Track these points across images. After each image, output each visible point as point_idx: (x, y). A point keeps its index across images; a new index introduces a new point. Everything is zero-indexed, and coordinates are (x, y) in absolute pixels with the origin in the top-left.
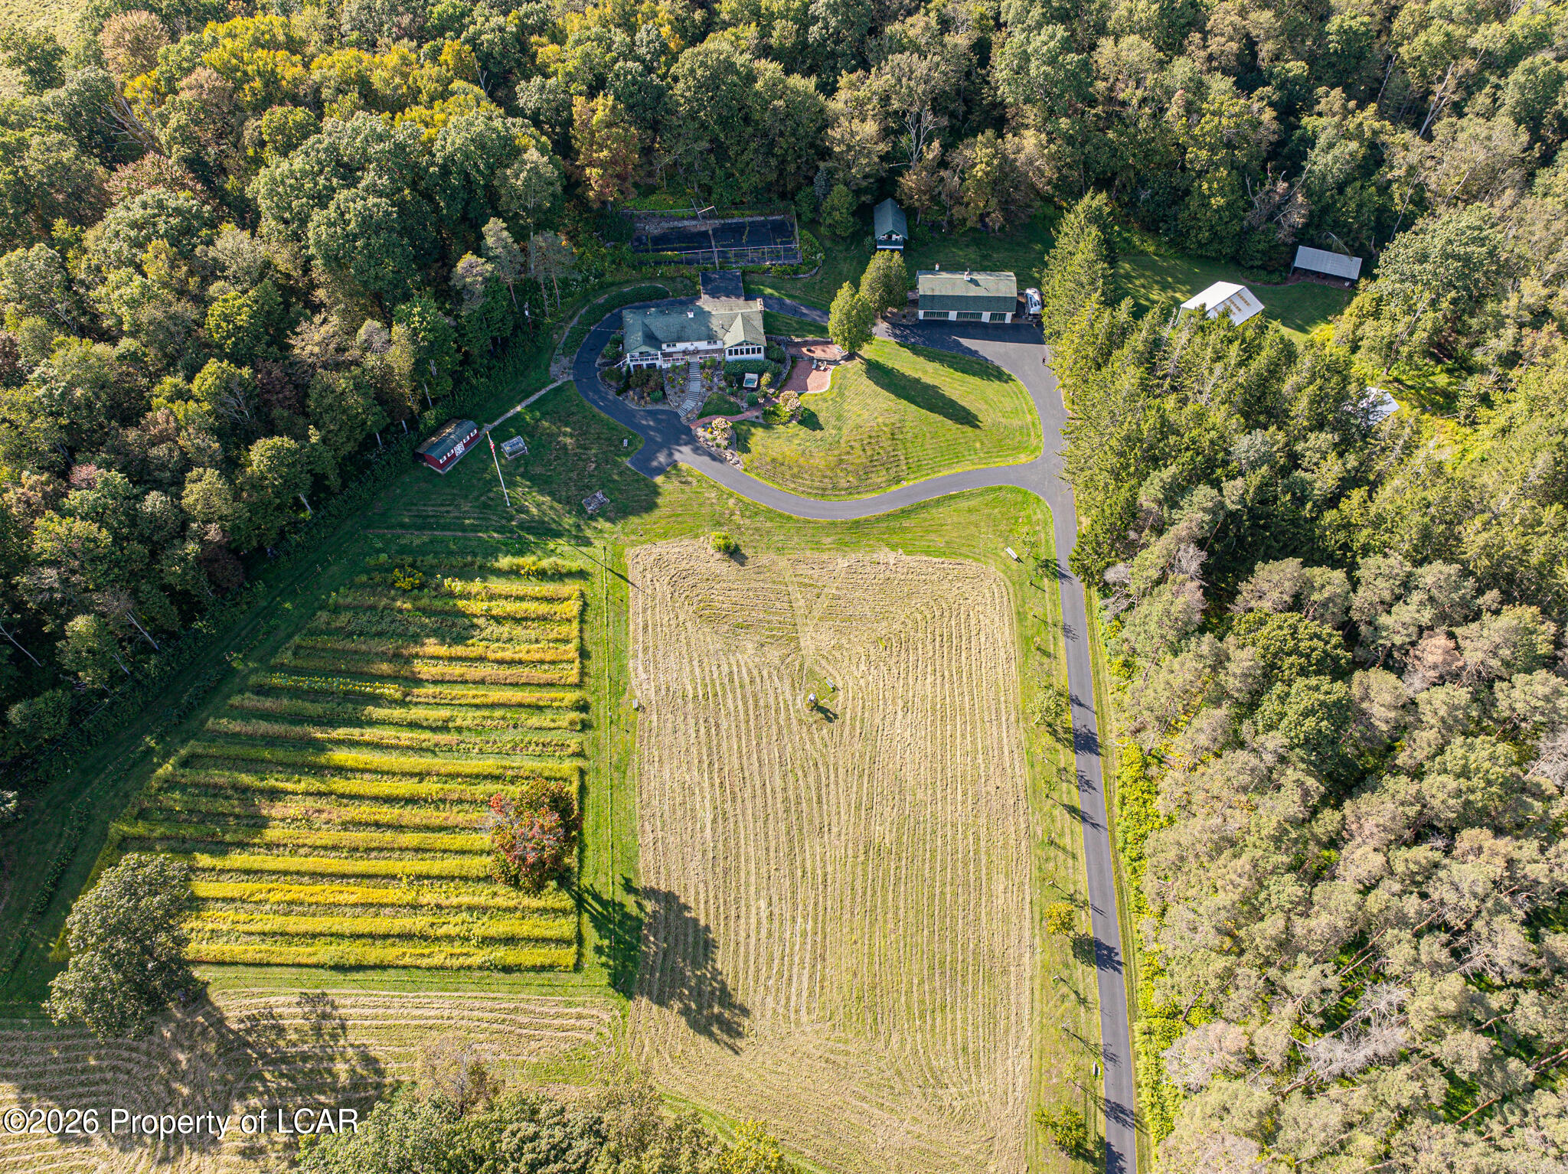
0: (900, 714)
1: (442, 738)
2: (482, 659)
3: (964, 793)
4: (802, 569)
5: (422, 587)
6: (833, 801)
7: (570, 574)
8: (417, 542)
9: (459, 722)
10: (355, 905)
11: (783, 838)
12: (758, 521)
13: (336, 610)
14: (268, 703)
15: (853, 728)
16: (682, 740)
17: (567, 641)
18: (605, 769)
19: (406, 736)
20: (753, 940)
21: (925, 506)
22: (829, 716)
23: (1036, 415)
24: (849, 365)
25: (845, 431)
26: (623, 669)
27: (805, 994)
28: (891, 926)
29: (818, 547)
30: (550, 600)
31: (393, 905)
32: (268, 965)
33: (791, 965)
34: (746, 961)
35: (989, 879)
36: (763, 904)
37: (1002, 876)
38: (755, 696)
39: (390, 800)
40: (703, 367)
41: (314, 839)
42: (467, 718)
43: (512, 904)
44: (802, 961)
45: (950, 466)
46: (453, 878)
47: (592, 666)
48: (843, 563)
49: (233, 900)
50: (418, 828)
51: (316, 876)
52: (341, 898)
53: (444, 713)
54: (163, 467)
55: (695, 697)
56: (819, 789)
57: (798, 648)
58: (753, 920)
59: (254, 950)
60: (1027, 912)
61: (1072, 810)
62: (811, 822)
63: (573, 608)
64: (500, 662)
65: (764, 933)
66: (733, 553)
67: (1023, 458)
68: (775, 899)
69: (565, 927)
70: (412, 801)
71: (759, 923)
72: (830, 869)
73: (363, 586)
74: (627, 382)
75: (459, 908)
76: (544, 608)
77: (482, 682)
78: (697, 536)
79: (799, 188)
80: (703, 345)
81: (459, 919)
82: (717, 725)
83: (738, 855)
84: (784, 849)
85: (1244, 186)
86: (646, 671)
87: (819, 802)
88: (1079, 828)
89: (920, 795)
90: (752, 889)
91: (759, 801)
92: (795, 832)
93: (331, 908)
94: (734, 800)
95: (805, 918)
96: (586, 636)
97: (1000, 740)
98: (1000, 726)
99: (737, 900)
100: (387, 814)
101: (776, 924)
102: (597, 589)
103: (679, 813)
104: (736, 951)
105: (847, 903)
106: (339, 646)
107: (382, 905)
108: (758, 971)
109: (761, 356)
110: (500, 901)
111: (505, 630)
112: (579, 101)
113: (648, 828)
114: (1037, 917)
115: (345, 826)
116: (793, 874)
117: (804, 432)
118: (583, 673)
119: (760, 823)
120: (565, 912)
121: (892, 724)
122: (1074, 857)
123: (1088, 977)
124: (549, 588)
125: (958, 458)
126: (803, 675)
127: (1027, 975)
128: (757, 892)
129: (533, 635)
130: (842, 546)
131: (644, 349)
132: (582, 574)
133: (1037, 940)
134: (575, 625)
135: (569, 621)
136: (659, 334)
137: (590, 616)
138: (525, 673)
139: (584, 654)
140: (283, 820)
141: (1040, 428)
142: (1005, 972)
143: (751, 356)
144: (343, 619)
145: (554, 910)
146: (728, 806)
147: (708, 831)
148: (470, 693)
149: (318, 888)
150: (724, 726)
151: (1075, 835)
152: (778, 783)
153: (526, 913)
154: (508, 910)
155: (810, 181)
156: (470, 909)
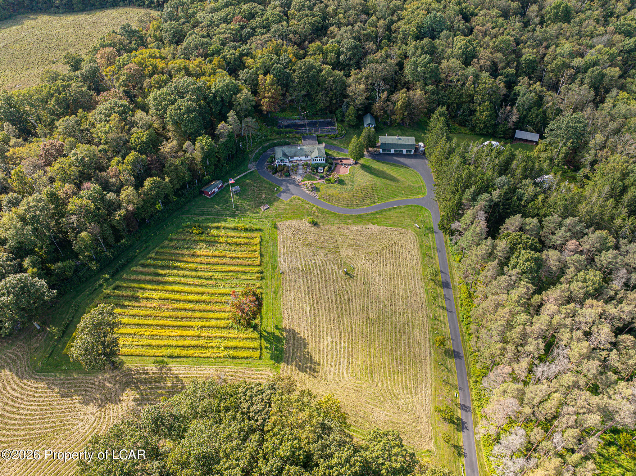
0: (378, 277)
1: (210, 282)
2: (224, 257)
3: (403, 302)
4: (340, 230)
5: (202, 233)
6: (354, 304)
7: (256, 230)
8: (200, 219)
9: (216, 277)
10: (177, 336)
11: (336, 316)
12: (324, 215)
13: (171, 240)
14: (146, 270)
15: (361, 281)
16: (298, 284)
17: (255, 251)
18: (269, 292)
19: (196, 281)
20: (325, 350)
21: (385, 211)
22: (351, 276)
23: (424, 183)
24: (356, 166)
25: (355, 186)
26: (276, 261)
27: (346, 368)
28: (377, 346)
29: (346, 223)
30: (249, 238)
31: (191, 336)
32: (144, 356)
33: (340, 358)
34: (323, 356)
35: (413, 331)
36: (329, 338)
37: (418, 330)
38: (324, 270)
39: (190, 302)
40: (303, 165)
41: (161, 314)
42: (219, 276)
43: (236, 336)
44: (344, 357)
45: (393, 198)
46: (214, 327)
47: (265, 259)
48: (355, 228)
49: (131, 334)
50: (201, 311)
51: (163, 326)
52: (173, 334)
53: (211, 274)
54: (114, 185)
55: (303, 270)
56: (349, 300)
57: (340, 255)
58: (326, 343)
59: (139, 351)
60: (428, 342)
61: (443, 308)
62: (346, 311)
63: (258, 240)
64: (231, 258)
65: (330, 347)
66: (315, 224)
67: (420, 196)
68: (334, 336)
69: (256, 344)
70: (198, 302)
71: (328, 344)
72: (353, 326)
73: (181, 233)
74: (275, 170)
75: (216, 337)
76: (247, 241)
77: (224, 264)
78: (302, 219)
79: (337, 109)
80: (303, 158)
81: (216, 341)
82: (311, 279)
83: (319, 322)
84: (336, 320)
85: (495, 108)
86: (284, 261)
87: (349, 304)
88: (446, 313)
89: (386, 303)
90: (325, 333)
91: (327, 304)
92: (340, 314)
93: (168, 337)
94: (317, 303)
95: (345, 342)
96: (262, 250)
97: (415, 285)
98: (415, 281)
99: (319, 336)
100: (189, 306)
101: (334, 344)
102: (266, 235)
103: (297, 308)
104: (319, 353)
105: (360, 338)
106: (172, 252)
107: (187, 336)
108: (328, 360)
109: (324, 162)
110: (231, 335)
111: (233, 248)
112: (261, 77)
113: (286, 312)
114: (432, 343)
115: (174, 310)
116: (340, 328)
117: (340, 186)
118: (261, 262)
119: (327, 311)
120: (255, 339)
121: (375, 279)
122: (444, 323)
123: (451, 362)
124: (249, 234)
125: (396, 196)
126: (342, 264)
127: (429, 363)
128: (327, 334)
129: (243, 249)
130: (355, 223)
131: (282, 158)
132: (260, 230)
133: (432, 351)
134: (258, 246)
135: (256, 245)
136: (288, 154)
137: (263, 243)
138: (240, 261)
139: (261, 255)
140: (151, 308)
141: (426, 187)
142: (420, 361)
143: (320, 162)
144: (174, 243)
145: (252, 338)
146: (315, 305)
147: (308, 314)
148: (220, 268)
149: (163, 330)
150: (313, 279)
151: (444, 316)
152: (334, 298)
153: (241, 339)
154: (234, 338)
155: (341, 107)
156: (220, 337)
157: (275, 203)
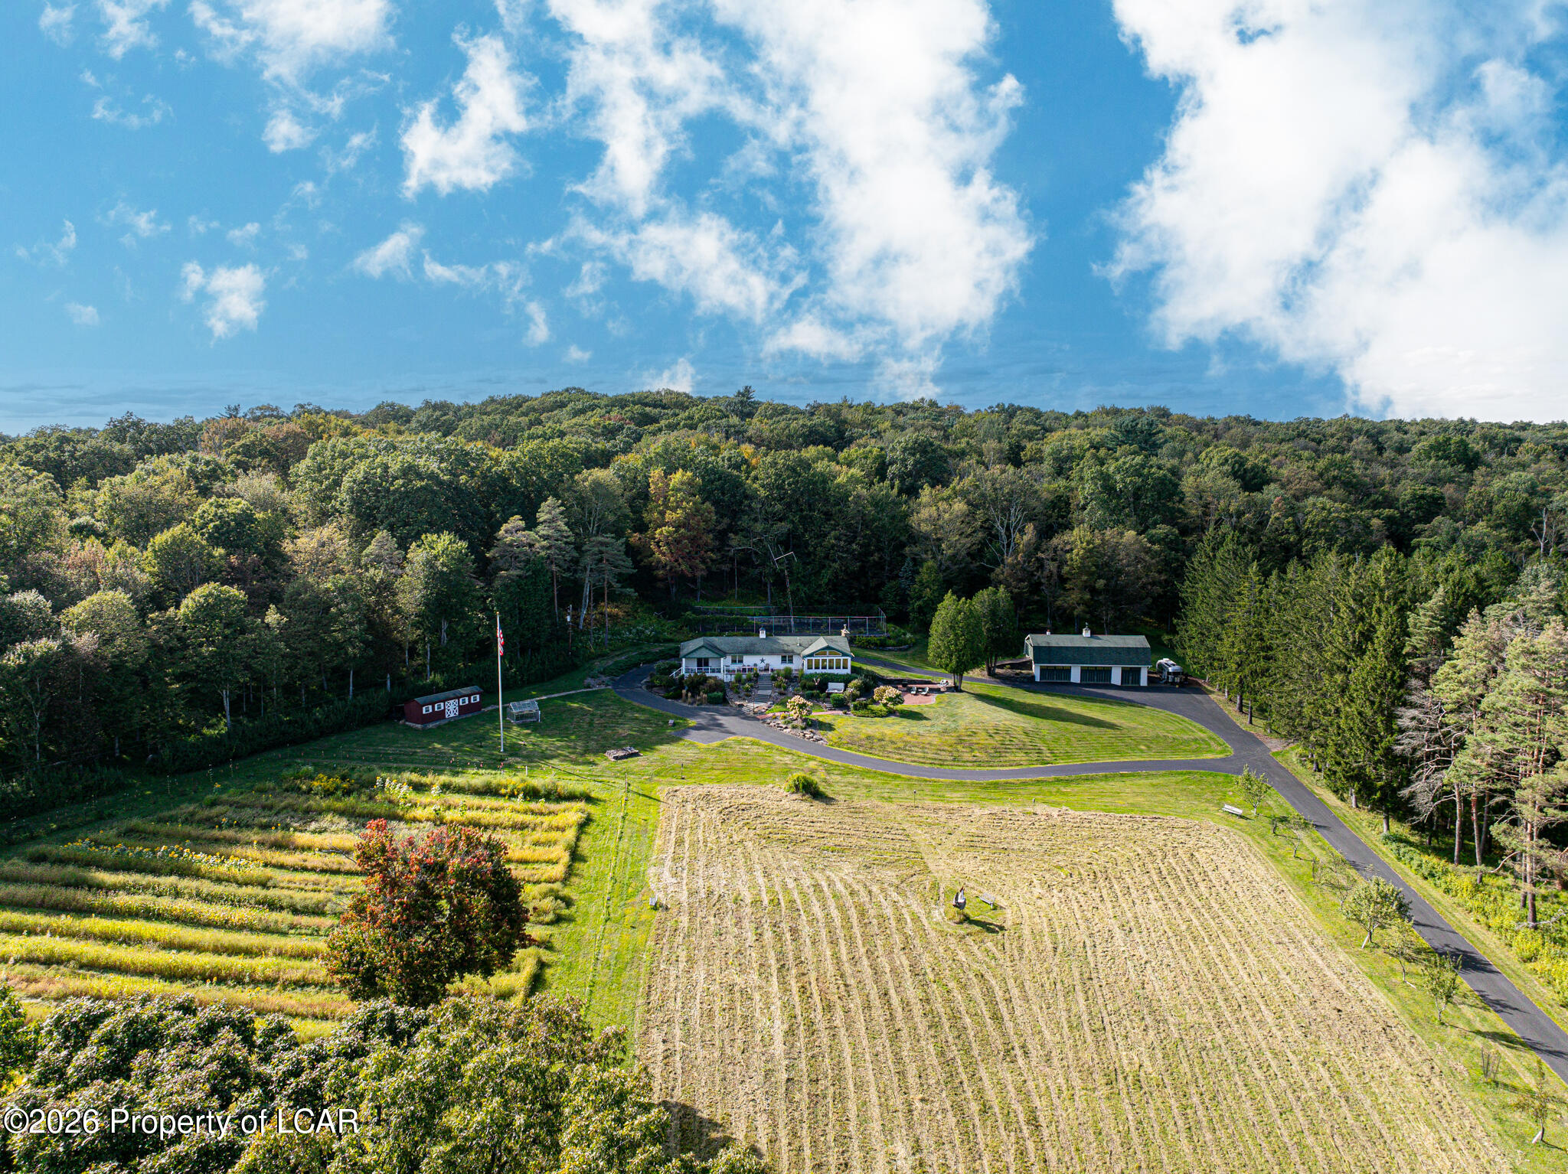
0: (1119, 932)
3: (1279, 1016)
4: (920, 812)
6: (1023, 1019)
11: (933, 1061)
13: (212, 804)
14: (40, 870)
15: (1039, 943)
16: (731, 942)
19: (245, 915)
22: (992, 929)
23: (1210, 733)
24: (956, 694)
25: (962, 723)
26: (637, 874)
29: (942, 799)
30: (536, 813)
38: (859, 906)
40: (774, 679)
45: (1111, 758)
47: (587, 868)
48: (981, 812)
55: (757, 902)
57: (926, 870)
61: (1501, 1038)
63: (570, 820)
66: (810, 790)
67: (1210, 757)
68: (927, 1142)
72: (1039, 1104)
73: (264, 789)
76: (526, 819)
78: (763, 783)
80: (775, 662)
83: (839, 1081)
84: (936, 1074)
86: (675, 876)
87: (997, 1018)
90: (875, 1126)
94: (828, 1009)
96: (584, 844)
97: (1311, 962)
99: (842, 1141)
102: (609, 812)
109: (847, 671)
112: (656, 472)
116: (959, 1109)
117: (906, 723)
118: (570, 872)
119: (883, 1041)
121: (1109, 941)
124: (540, 805)
125: (1120, 753)
128: (887, 1131)
130: (977, 800)
131: (704, 655)
132: (589, 799)
134: (570, 833)
135: (561, 829)
136: (723, 647)
137: (593, 828)
139: (576, 856)
141: (1221, 741)
143: (835, 671)
144: (217, 812)
147: (778, 1047)
152: (913, 993)
157: (659, 747)
